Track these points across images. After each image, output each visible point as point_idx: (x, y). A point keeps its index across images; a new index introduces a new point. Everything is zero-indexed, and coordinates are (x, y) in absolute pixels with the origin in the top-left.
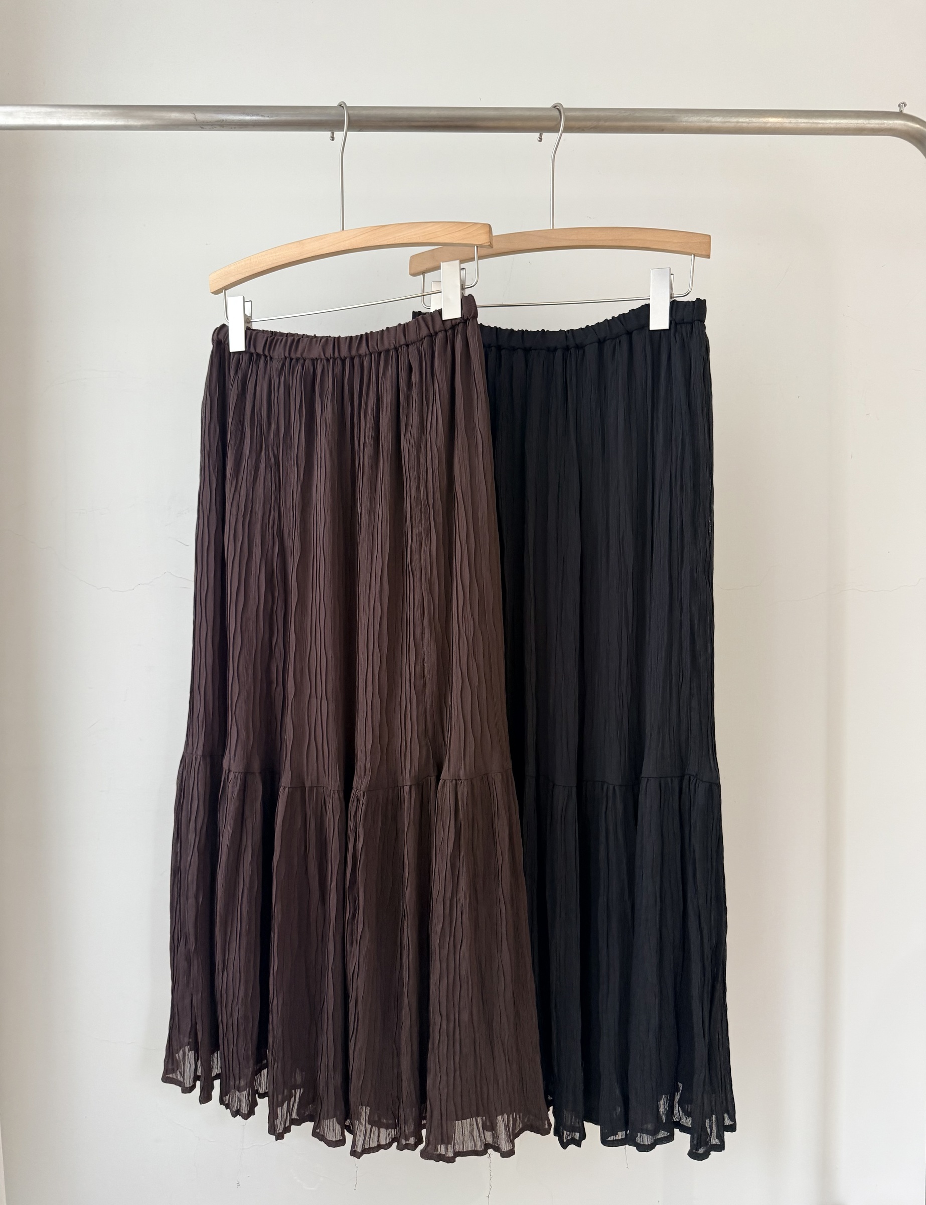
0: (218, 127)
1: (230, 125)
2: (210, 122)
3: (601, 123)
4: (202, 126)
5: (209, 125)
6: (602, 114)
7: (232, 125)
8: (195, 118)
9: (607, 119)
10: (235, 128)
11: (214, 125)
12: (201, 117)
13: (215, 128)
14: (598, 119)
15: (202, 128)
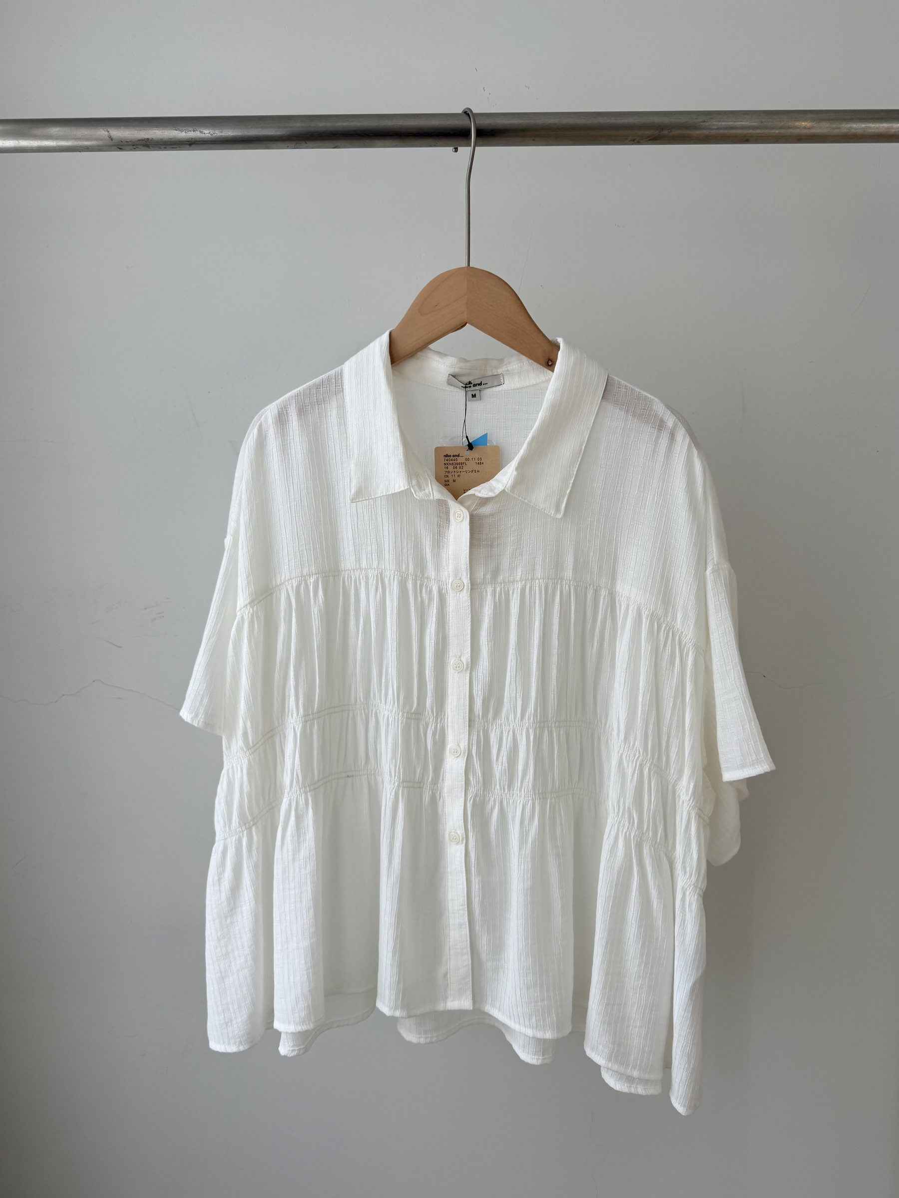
0: (142, 147)
1: (157, 145)
2: (131, 141)
3: (665, 132)
4: (122, 147)
5: (129, 145)
6: (666, 120)
7: (161, 145)
9: (671, 127)
10: (165, 148)
11: (137, 145)
12: (119, 133)
13: (137, 149)
14: (661, 127)
15: (120, 149)
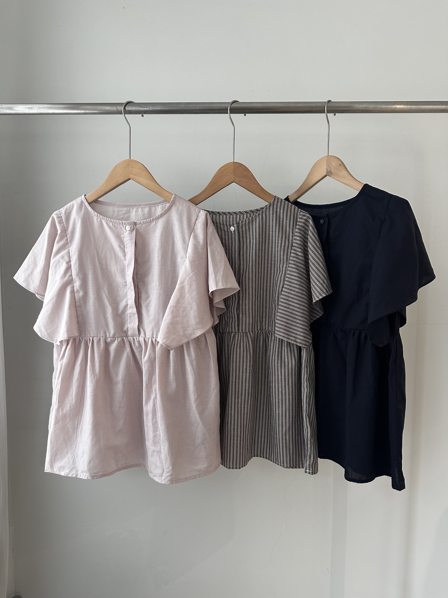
8: (117, 109)
